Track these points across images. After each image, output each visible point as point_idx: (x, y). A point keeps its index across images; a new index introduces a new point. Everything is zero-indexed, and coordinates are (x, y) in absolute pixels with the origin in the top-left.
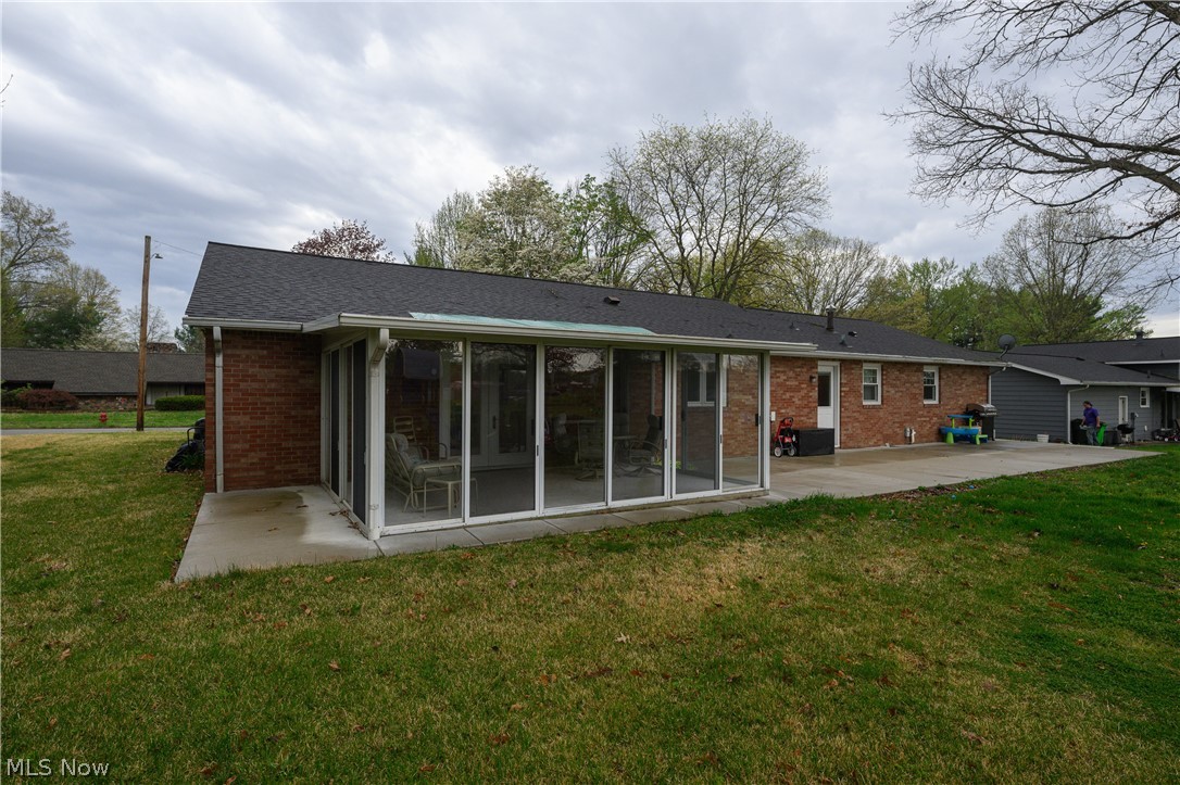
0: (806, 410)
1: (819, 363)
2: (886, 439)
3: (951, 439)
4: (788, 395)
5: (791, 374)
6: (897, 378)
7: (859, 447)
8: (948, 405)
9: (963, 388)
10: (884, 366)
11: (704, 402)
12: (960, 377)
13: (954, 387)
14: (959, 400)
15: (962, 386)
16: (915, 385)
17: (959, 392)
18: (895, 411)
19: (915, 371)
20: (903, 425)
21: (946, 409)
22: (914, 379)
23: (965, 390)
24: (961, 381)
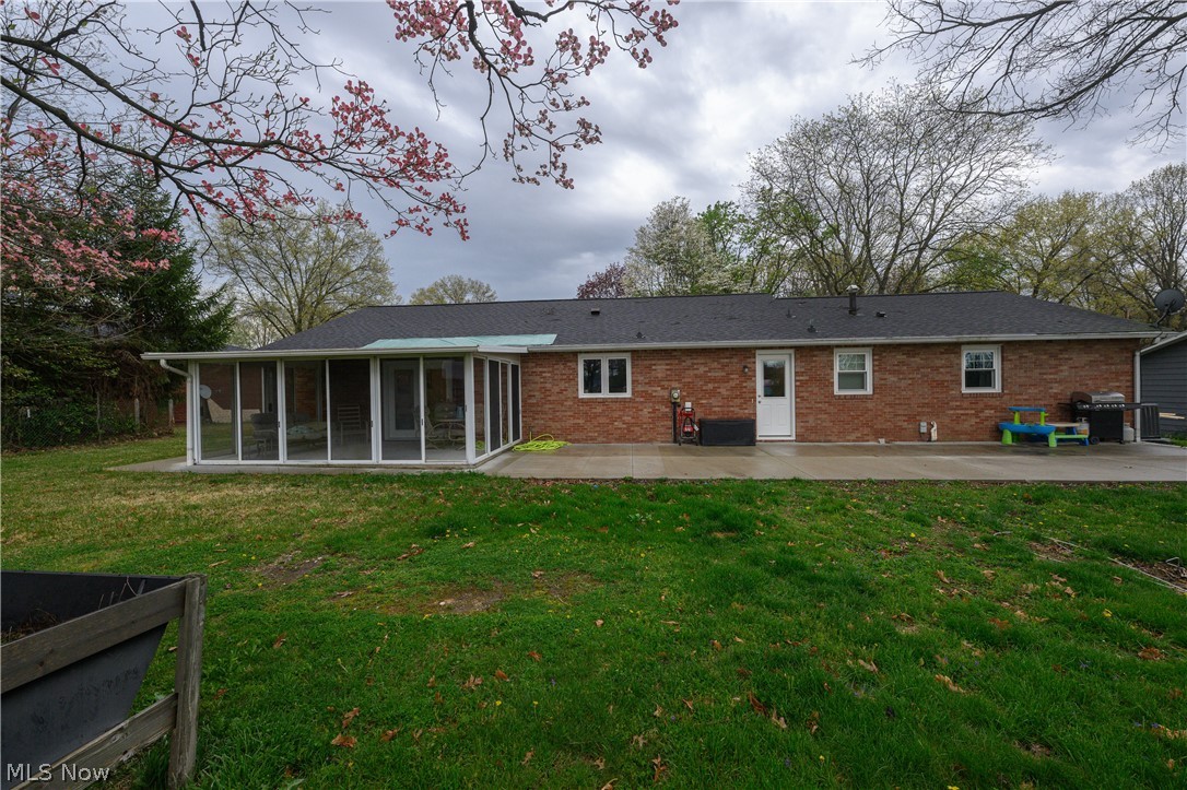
0: (738, 401)
1: (758, 352)
2: (878, 434)
3: (1008, 438)
4: (710, 386)
5: (715, 365)
6: (902, 363)
7: (830, 441)
8: (1021, 394)
9: (1062, 371)
10: (878, 350)
11: (605, 394)
12: (1052, 356)
13: (1038, 371)
14: (1051, 388)
15: (1061, 368)
16: (941, 370)
17: (1052, 376)
18: (897, 402)
19: (942, 353)
20: (913, 419)
21: (1016, 400)
22: (938, 363)
23: (1067, 373)
24: (1057, 362)
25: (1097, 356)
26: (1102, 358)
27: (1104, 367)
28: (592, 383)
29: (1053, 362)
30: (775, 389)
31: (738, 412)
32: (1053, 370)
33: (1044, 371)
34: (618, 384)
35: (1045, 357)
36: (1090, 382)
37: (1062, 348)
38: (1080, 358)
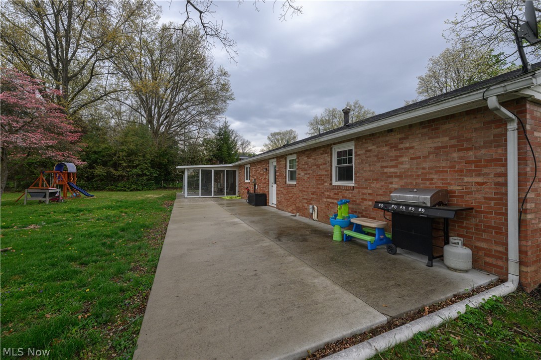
0: (265, 185)
1: (270, 161)
5: (261, 168)
6: (306, 163)
7: (283, 210)
8: (367, 188)
9: (402, 163)
10: (298, 155)
11: (248, 180)
12: (394, 147)
13: (379, 165)
14: (391, 183)
15: (400, 160)
16: (321, 167)
17: (392, 170)
18: (304, 189)
19: (322, 154)
21: (363, 194)
22: (320, 161)
23: (407, 166)
24: (398, 153)
25: (446, 139)
26: (454, 142)
27: (455, 155)
29: (393, 153)
31: (265, 190)
32: (393, 163)
33: (385, 164)
35: (385, 149)
36: (435, 177)
37: (403, 135)
38: (422, 145)
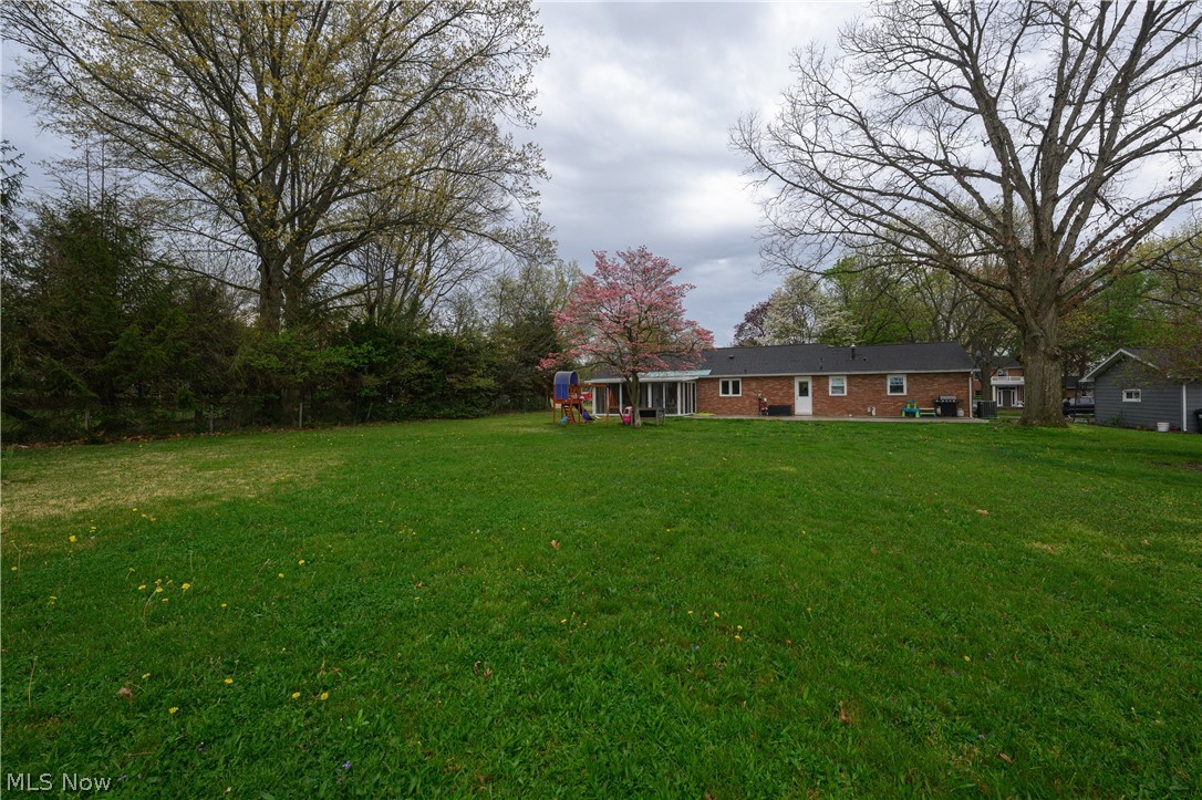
0: (787, 398)
1: (796, 378)
2: (848, 412)
3: (904, 414)
4: (775, 392)
5: (777, 383)
6: (861, 383)
7: (827, 415)
8: (914, 396)
9: (934, 386)
10: (849, 377)
11: (731, 394)
13: (924, 386)
14: (928, 394)
16: (878, 385)
17: (930, 388)
18: (858, 399)
19: (879, 378)
20: (865, 406)
21: (912, 398)
22: (877, 382)
24: (932, 382)
28: (725, 391)
29: (930, 382)
30: (804, 392)
31: (787, 403)
33: (927, 386)
34: (736, 391)
36: (943, 391)
